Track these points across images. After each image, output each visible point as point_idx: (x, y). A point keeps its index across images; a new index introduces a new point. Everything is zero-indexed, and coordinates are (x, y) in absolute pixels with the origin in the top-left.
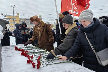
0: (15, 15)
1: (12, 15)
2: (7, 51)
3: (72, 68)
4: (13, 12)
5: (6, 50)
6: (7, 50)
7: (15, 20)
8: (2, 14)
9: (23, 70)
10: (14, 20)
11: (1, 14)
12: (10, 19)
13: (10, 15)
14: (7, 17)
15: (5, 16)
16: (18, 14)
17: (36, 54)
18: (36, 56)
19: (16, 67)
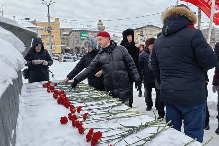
0: (52, 21)
1: (47, 21)
2: (32, 94)
3: (166, 142)
4: (48, 15)
5: (30, 92)
6: (33, 92)
7: (51, 31)
8: (28, 19)
9: (58, 137)
10: (49, 31)
11: (26, 19)
12: (42, 29)
13: (43, 21)
14: (36, 25)
15: (34, 23)
16: (57, 19)
17: (88, 104)
18: (87, 108)
19: (44, 130)
